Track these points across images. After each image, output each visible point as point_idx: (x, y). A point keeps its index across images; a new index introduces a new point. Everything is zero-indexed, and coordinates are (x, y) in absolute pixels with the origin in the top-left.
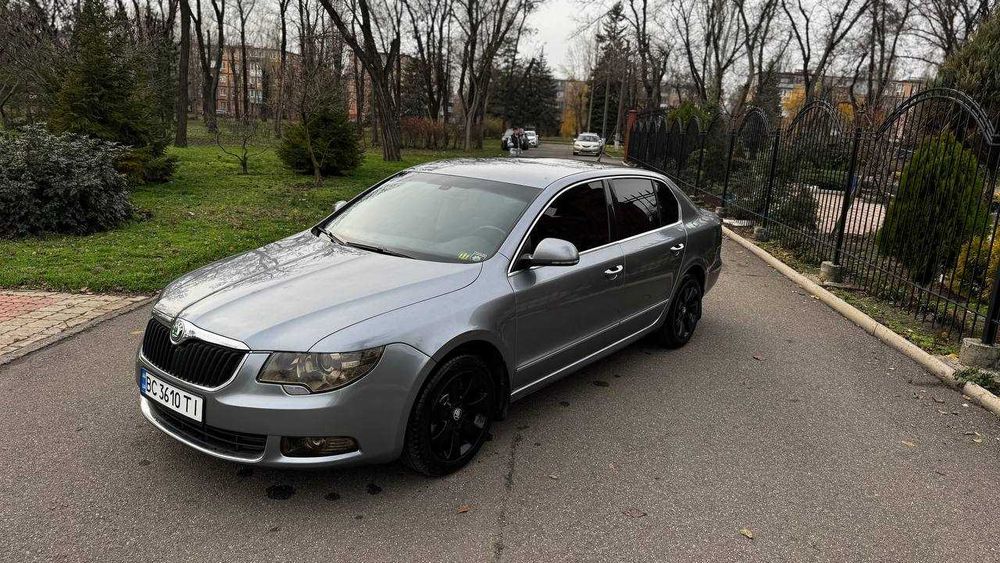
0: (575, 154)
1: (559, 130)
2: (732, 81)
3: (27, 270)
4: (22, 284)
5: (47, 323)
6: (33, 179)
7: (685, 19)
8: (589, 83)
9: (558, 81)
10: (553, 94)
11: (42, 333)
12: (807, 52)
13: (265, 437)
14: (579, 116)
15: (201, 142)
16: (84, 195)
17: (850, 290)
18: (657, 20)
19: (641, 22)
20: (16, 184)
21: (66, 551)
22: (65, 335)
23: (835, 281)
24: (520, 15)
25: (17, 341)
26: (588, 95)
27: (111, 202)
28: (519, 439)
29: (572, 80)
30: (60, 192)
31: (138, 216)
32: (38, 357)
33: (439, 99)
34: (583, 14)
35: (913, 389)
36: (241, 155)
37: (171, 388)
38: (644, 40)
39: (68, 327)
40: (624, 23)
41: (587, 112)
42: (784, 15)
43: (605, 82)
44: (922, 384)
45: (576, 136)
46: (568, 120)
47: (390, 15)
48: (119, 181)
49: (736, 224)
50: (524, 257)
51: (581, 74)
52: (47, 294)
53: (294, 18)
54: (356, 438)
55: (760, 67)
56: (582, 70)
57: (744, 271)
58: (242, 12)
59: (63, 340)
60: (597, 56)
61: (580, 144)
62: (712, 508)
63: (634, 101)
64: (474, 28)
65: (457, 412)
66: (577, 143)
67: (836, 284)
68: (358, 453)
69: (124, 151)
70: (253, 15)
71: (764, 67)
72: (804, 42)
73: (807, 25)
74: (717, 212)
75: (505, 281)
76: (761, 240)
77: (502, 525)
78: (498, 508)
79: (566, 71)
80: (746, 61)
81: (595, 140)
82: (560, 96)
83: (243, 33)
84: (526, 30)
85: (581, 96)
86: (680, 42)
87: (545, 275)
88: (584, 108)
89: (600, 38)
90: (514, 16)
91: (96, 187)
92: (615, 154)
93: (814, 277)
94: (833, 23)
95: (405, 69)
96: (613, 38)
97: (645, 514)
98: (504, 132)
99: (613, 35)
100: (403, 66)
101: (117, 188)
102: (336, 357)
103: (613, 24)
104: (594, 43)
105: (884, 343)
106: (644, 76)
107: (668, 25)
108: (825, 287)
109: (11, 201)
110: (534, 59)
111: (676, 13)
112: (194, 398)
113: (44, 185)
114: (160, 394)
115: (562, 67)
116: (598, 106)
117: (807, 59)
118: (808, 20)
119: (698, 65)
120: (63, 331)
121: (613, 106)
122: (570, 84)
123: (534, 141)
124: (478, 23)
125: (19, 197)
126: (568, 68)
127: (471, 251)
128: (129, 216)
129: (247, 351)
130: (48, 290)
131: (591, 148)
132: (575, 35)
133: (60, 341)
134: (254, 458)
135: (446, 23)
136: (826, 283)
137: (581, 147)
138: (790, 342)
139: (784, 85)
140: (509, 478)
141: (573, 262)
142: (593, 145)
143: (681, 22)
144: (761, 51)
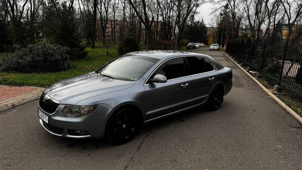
0: (210, 50)
1: (207, 43)
2: (264, 27)
3: (36, 81)
4: (32, 85)
5: (33, 95)
6: (43, 56)
7: (248, 7)
8: (217, 28)
9: (208, 28)
10: (206, 32)
11: (31, 98)
12: (289, 18)
13: (63, 129)
14: (214, 38)
15: (100, 47)
16: (56, 61)
17: (283, 95)
18: (237, 8)
19: (233, 9)
20: (39, 58)
21: (7, 156)
22: (36, 99)
23: (278, 92)
24: (195, 8)
25: (23, 100)
26: (217, 32)
27: (64, 63)
28: (148, 135)
29: (213, 28)
30: (50, 60)
31: (72, 67)
32: (27, 104)
33: (168, 34)
34: (214, 7)
35: (291, 129)
36: (107, 51)
37: (43, 114)
38: (234, 15)
39: (38, 97)
40: (228, 10)
41: (216, 37)
42: (282, 5)
43: (222, 28)
44: (295, 127)
45: (211, 45)
46: (210, 39)
47: (156, 10)
48: (67, 57)
49: (253, 73)
50: (150, 80)
51: (215, 25)
52: (37, 88)
53: (128, 11)
54: (89, 131)
55: (274, 23)
56: (215, 24)
57: (250, 88)
58: (114, 10)
59: (36, 100)
60: (220, 20)
61: (212, 47)
62: (200, 162)
63: (231, 34)
64: (179, 13)
65: (124, 126)
66: (211, 47)
67: (279, 93)
68: (89, 136)
69: (68, 49)
70: (117, 11)
71: (276, 23)
72: (288, 14)
73: (290, 8)
74: (248, 69)
75: (143, 87)
76: (259, 78)
77: (130, 161)
78: (131, 156)
79: (210, 25)
80: (268, 20)
81: (217, 46)
82: (208, 32)
83: (114, 16)
84: (196, 12)
85: (215, 32)
86: (245, 15)
87: (158, 85)
88: (216, 36)
89: (221, 14)
90: (192, 8)
91: (59, 59)
92: (223, 50)
93: (272, 90)
94: (299, 7)
95: (160, 26)
96: (225, 14)
97: (176, 162)
98: (188, 44)
99: (226, 13)
100: (159, 25)
101: (66, 59)
102: (83, 107)
103: (226, 10)
104: (220, 16)
105: (288, 113)
106: (234, 26)
107: (241, 10)
108: (274, 94)
109: (37, 62)
110: (199, 21)
111: (244, 6)
112: (47, 117)
113: (46, 58)
114: (41, 115)
115: (209, 24)
116: (220, 35)
117: (289, 20)
118: (290, 7)
119: (252, 22)
120: (36, 97)
121: (224, 35)
122: (212, 29)
123: (198, 46)
124: (180, 11)
125: (39, 61)
126: (211, 24)
127: (134, 78)
128: (69, 67)
129: (60, 104)
130: (38, 87)
131: (215, 48)
132: (211, 14)
133: (34, 100)
134: (60, 135)
135: (171, 12)
136: (275, 92)
137: (212, 48)
138: (253, 111)
139: (284, 28)
140: (139, 147)
141: (165, 82)
142: (216, 47)
143: (246, 9)
144: (275, 17)
